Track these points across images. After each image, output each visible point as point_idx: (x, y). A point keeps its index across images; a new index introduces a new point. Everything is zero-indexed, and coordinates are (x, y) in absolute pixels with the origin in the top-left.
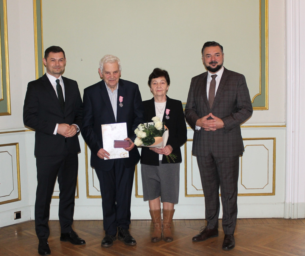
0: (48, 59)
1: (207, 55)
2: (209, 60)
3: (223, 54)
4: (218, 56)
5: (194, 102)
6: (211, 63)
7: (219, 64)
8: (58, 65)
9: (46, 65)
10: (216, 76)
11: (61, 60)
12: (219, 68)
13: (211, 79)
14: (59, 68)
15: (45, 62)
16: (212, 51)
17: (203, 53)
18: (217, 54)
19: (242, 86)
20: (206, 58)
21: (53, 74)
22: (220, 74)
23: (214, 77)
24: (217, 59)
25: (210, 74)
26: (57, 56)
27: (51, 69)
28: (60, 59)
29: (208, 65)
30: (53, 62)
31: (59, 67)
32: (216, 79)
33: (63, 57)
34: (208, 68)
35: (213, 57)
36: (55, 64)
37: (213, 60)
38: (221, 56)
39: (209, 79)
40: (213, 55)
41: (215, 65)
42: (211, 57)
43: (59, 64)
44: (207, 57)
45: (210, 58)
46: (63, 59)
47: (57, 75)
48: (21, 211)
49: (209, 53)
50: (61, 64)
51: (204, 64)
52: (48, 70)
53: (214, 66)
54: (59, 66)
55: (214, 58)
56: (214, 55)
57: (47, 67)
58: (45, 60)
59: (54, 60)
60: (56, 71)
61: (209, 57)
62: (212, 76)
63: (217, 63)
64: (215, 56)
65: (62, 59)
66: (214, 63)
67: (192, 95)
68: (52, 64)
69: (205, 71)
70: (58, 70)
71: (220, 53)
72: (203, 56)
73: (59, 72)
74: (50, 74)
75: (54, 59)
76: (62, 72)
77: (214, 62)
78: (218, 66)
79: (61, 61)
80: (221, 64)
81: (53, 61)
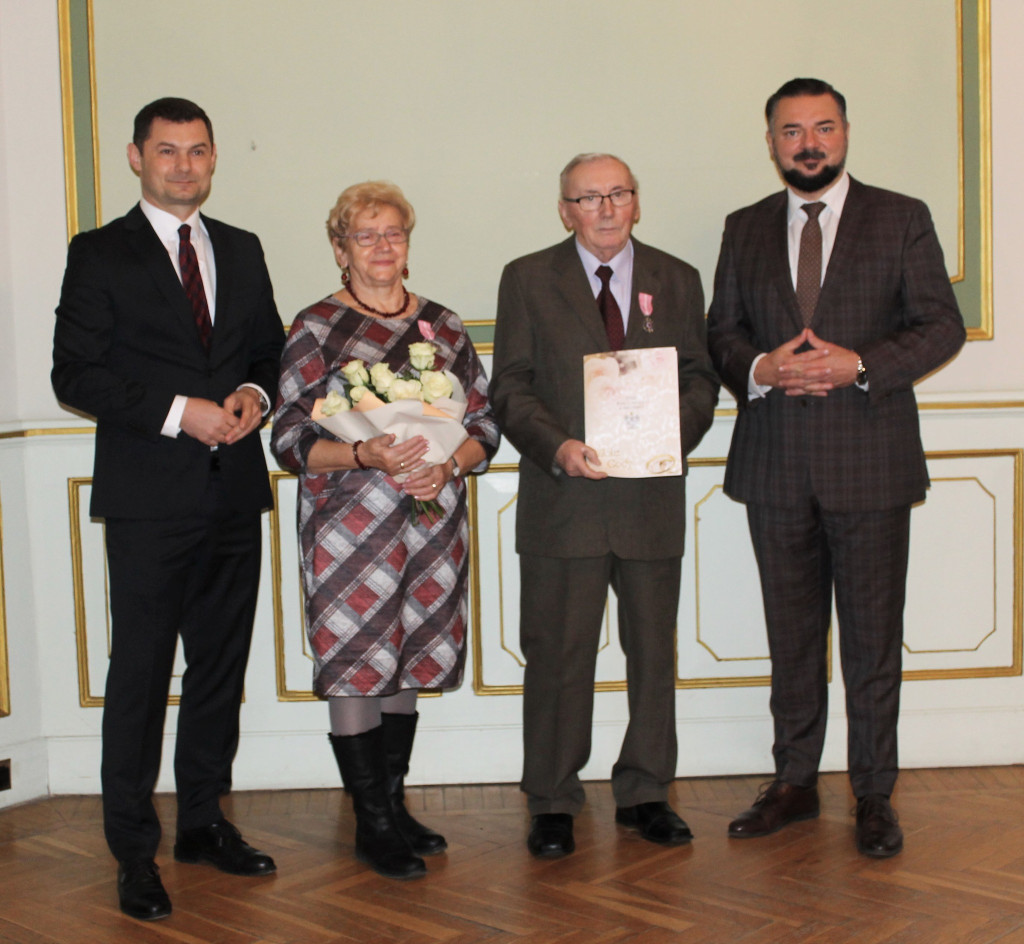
0: (149, 145)
1: (787, 126)
2: (794, 145)
3: (845, 125)
4: (825, 130)
5: (741, 305)
6: (803, 156)
7: (830, 160)
8: (185, 167)
9: (139, 168)
10: (822, 206)
11: (196, 150)
12: (829, 176)
13: (804, 216)
14: (190, 182)
15: (136, 158)
16: (807, 111)
17: (772, 120)
18: (824, 125)
19: (919, 243)
20: (782, 138)
21: (167, 202)
22: (834, 198)
23: (814, 210)
24: (824, 142)
25: (796, 201)
26: (181, 135)
27: (159, 184)
28: (196, 147)
29: (791, 164)
30: (166, 157)
31: (188, 178)
32: (822, 218)
33: (203, 138)
34: (791, 177)
35: (809, 135)
36: (173, 165)
37: (810, 145)
38: (837, 132)
39: (797, 220)
40: (809, 130)
41: (815, 165)
42: (801, 135)
43: (190, 164)
44: (786, 134)
45: (797, 138)
46: (206, 148)
47: (181, 209)
48: (8, 761)
49: (797, 121)
50: (199, 166)
51: (776, 157)
52: (148, 190)
53: (811, 167)
54: (189, 172)
55: (815, 138)
56: (813, 129)
57: (145, 174)
58: (135, 150)
59: (170, 150)
60: (177, 191)
61: (792, 133)
62: (805, 208)
63: (823, 156)
64: (816, 132)
65: (203, 145)
66: (813, 158)
67: (731, 279)
68: (165, 166)
69: (777, 185)
70: (184, 190)
71: (837, 119)
72: (770, 132)
73: (188, 194)
74: (154, 205)
75: (172, 146)
76: (199, 199)
77: (811, 152)
78: (826, 169)
79: (199, 152)
80: (837, 163)
81: (167, 152)
